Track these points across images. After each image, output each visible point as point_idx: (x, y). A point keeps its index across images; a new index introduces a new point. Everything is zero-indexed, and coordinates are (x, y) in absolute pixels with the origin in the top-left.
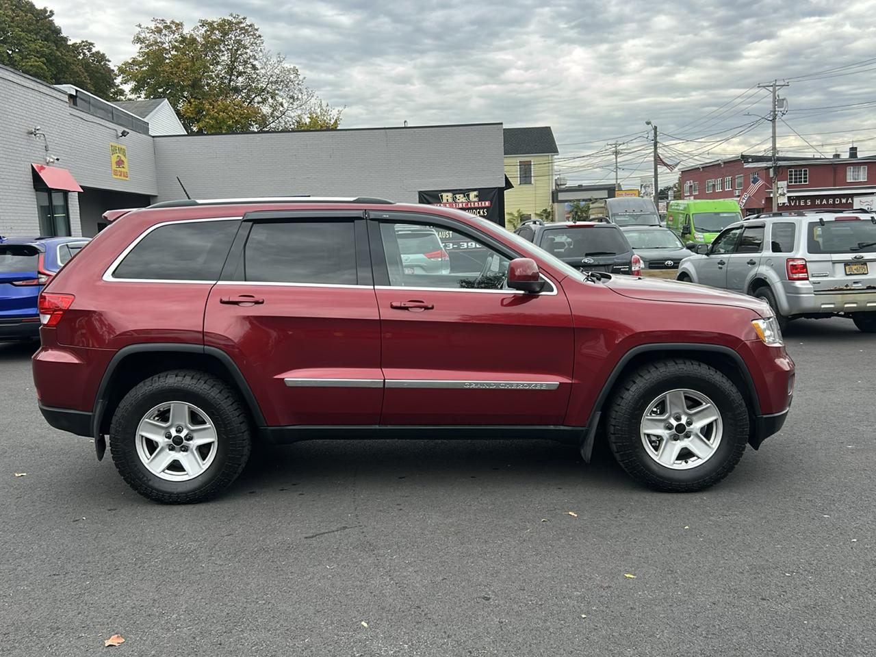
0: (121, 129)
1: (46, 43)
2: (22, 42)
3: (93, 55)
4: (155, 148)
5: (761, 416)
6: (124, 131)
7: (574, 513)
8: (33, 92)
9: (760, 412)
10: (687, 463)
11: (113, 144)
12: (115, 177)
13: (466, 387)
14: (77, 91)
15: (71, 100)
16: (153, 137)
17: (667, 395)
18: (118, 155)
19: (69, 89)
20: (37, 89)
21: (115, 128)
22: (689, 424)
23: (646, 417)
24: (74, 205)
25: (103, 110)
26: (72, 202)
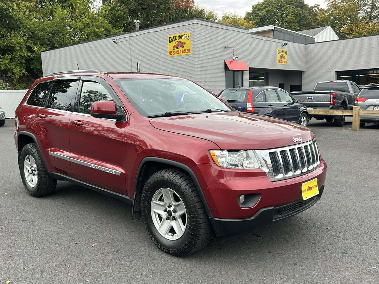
0: (284, 42)
1: (297, 8)
2: (287, 9)
3: (319, 10)
4: (306, 49)
5: (213, 218)
6: (285, 43)
7: (95, 245)
8: (229, 31)
9: (212, 215)
10: (172, 236)
11: (279, 49)
12: (278, 63)
13: (91, 167)
14: (274, 28)
15: (272, 32)
16: (306, 44)
17: (162, 190)
18: (282, 53)
19: (271, 27)
20: (231, 29)
21: (281, 42)
22: (175, 211)
23: (154, 201)
24: (247, 76)
25: (289, 34)
26: (245, 75)
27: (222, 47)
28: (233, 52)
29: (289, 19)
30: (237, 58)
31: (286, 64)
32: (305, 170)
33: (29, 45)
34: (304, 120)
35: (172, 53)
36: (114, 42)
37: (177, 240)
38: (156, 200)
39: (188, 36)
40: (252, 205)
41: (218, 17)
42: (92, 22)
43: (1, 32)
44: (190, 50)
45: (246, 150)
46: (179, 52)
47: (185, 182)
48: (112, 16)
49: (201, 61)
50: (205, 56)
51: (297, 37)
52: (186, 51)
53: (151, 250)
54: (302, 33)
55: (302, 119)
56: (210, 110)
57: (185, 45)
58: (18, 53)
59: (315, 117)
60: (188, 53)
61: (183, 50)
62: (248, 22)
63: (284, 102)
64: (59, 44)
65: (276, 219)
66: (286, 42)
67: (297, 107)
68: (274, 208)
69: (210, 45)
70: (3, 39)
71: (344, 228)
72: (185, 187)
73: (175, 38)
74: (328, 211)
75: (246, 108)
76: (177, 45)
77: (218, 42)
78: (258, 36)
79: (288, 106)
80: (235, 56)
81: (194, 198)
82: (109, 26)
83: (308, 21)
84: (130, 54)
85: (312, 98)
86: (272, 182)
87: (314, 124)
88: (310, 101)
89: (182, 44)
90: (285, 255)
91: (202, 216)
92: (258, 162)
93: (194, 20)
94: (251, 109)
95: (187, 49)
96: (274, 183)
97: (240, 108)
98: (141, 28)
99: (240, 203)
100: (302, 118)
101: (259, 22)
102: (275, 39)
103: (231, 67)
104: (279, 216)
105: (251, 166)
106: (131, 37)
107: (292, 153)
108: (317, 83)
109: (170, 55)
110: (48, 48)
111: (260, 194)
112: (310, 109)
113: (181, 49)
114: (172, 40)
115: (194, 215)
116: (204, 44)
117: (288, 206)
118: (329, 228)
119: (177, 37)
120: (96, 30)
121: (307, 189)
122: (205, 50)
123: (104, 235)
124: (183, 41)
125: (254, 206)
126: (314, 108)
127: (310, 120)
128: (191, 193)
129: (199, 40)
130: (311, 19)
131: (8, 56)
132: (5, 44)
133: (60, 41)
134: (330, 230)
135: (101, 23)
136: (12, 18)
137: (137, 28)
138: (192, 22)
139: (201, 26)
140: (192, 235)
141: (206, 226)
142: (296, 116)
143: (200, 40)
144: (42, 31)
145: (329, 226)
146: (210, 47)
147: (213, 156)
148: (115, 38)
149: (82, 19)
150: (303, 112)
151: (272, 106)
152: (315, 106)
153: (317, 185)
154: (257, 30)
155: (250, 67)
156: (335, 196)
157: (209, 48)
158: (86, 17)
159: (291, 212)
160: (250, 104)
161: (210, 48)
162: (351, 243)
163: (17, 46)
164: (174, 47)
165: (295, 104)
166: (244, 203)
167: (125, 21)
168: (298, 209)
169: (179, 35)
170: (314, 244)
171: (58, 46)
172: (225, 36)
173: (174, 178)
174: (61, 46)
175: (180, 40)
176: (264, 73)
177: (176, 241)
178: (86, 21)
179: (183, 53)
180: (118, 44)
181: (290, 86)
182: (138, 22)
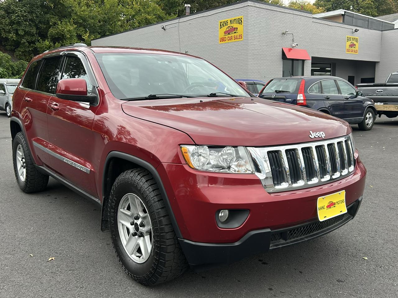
0: (354, 28)
4: (382, 37)
5: (183, 239)
6: (356, 29)
7: (52, 259)
8: (289, 14)
9: (181, 235)
10: (139, 258)
11: (348, 36)
12: (347, 52)
13: (64, 161)
14: (345, 12)
15: (342, 17)
16: (382, 31)
17: (129, 196)
18: (352, 41)
19: (341, 12)
20: (291, 13)
21: (351, 28)
22: (142, 225)
23: (121, 210)
24: (308, 67)
25: (362, 20)
26: (307, 65)
27: (280, 33)
28: (292, 39)
29: (366, 4)
30: (297, 45)
31: (357, 53)
32: (337, 175)
33: (79, 34)
34: (370, 117)
35: (222, 40)
36: (162, 28)
37: (143, 264)
38: (124, 208)
39: (241, 21)
40: (236, 225)
41: (283, 3)
42: (144, 8)
43: (53, 20)
44: (242, 36)
45: (235, 147)
46: (231, 39)
47: (151, 187)
48: (165, 2)
49: (254, 48)
50: (260, 43)
51: (372, 22)
52: (238, 38)
53: (116, 273)
54: (379, 19)
55: (368, 116)
56: (215, 94)
57: (237, 30)
58: (67, 41)
59: (385, 115)
60: (240, 40)
61: (234, 36)
62: (318, 8)
63: (345, 95)
64: (110, 32)
65: (276, 245)
66: (358, 28)
67: (361, 102)
68: (270, 231)
69: (265, 31)
70: (54, 27)
71: (389, 259)
72: (150, 194)
73: (226, 23)
74: (373, 233)
75: (297, 100)
76: (228, 30)
77: (274, 27)
78: (324, 21)
79: (349, 99)
80: (295, 44)
81: (160, 210)
82: (161, 13)
83: (389, 6)
84: (179, 41)
85: (382, 91)
86: (268, 193)
87: (384, 122)
88: (379, 94)
89: (235, 29)
90: (290, 296)
91: (169, 236)
92: (251, 165)
93: (247, 2)
94: (302, 102)
95: (239, 35)
96: (272, 195)
97: (290, 100)
98: (192, 13)
99: (220, 221)
100: (368, 114)
101: (330, 8)
102: (344, 25)
103: (289, 56)
104: (282, 241)
105: (242, 170)
106: (180, 23)
107: (306, 154)
108: (390, 75)
109: (221, 41)
110: (99, 36)
111: (249, 210)
112: (379, 104)
113: (233, 35)
114: (223, 25)
115: (158, 233)
116: (259, 29)
117: (297, 229)
118: (366, 258)
119: (229, 22)
120: (147, 17)
121: (327, 205)
122: (260, 36)
123: (71, 246)
124: (235, 25)
125: (239, 227)
126: (384, 103)
127: (380, 117)
128: (157, 202)
129: (252, 24)
130: (392, 3)
131: (58, 45)
132: (56, 32)
133: (111, 28)
134: (367, 261)
135: (153, 10)
136: (64, 5)
137: (187, 13)
138: (245, 5)
139: (256, 8)
140: (156, 260)
141: (176, 249)
142: (360, 112)
143: (254, 24)
144: (93, 19)
145: (367, 256)
146: (266, 32)
147: (185, 153)
148: (164, 24)
149: (134, 5)
150: (368, 107)
151: (329, 98)
152: (385, 101)
153: (345, 200)
154: (325, 15)
155: (313, 56)
156: (388, 212)
157: (264, 34)
158: (137, 3)
159: (303, 237)
160: (301, 95)
161: (266, 34)
162: (393, 285)
163: (68, 34)
164: (225, 33)
165: (360, 98)
166: (227, 222)
167: (179, 7)
168: (315, 233)
169: (231, 20)
170: (339, 281)
171: (108, 33)
172: (284, 20)
173: (139, 181)
174: (112, 34)
175: (232, 25)
176: (331, 64)
177: (141, 265)
178: (137, 7)
179: (234, 39)
180: (166, 30)
181: (361, 79)
182: (188, 7)
